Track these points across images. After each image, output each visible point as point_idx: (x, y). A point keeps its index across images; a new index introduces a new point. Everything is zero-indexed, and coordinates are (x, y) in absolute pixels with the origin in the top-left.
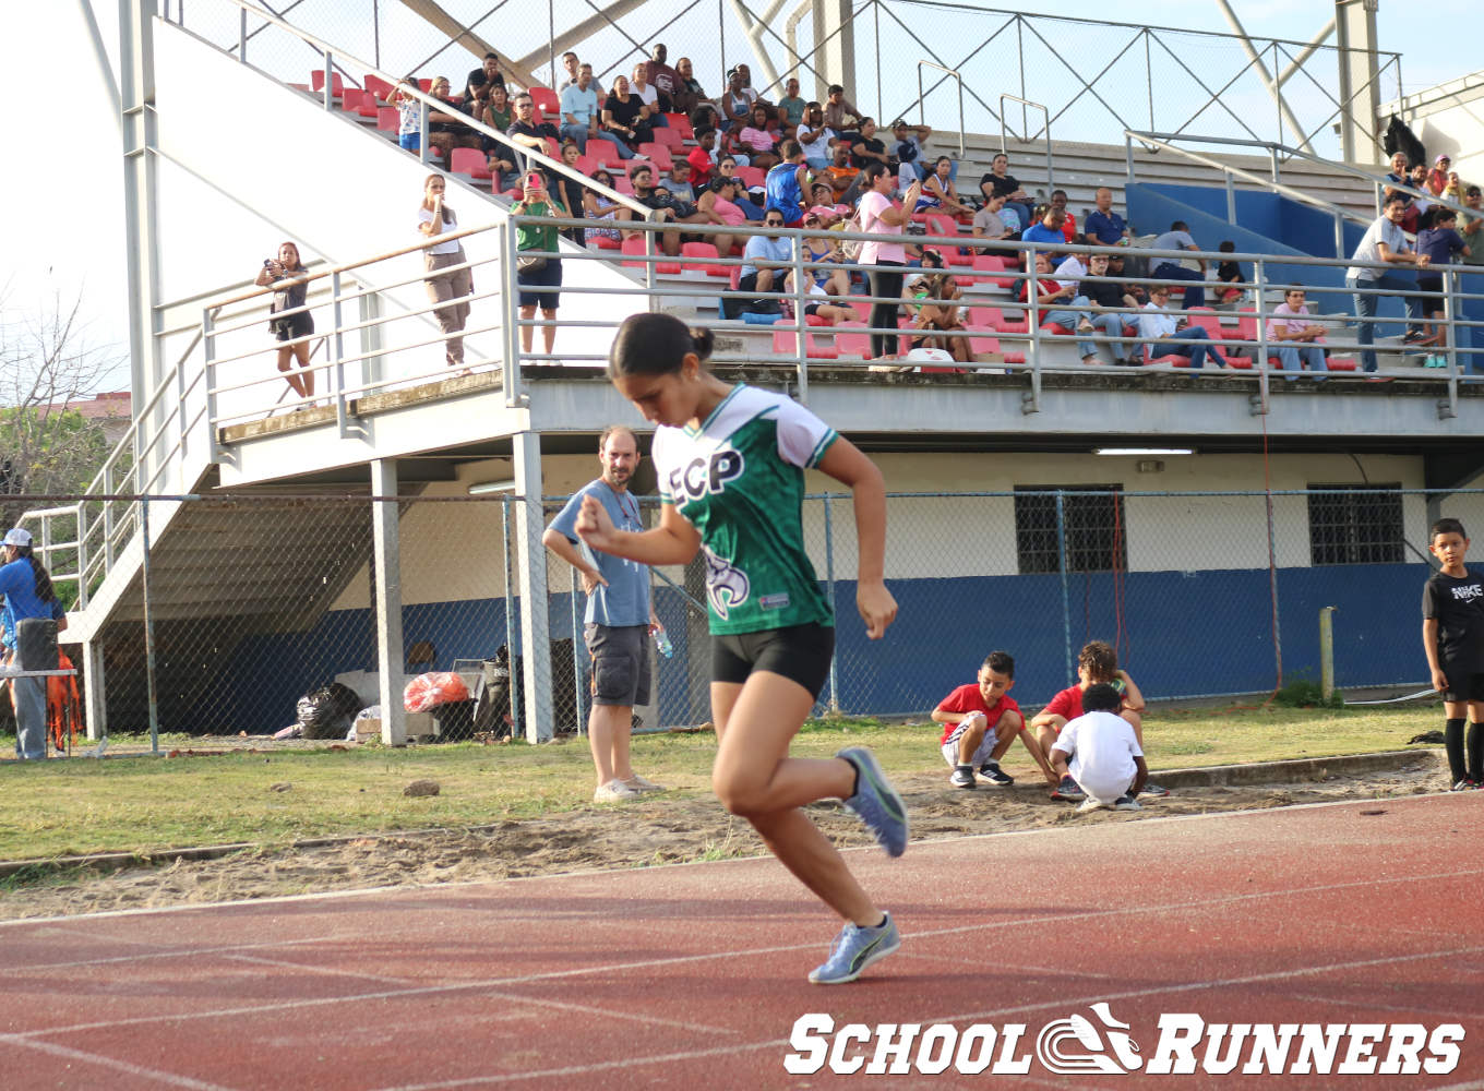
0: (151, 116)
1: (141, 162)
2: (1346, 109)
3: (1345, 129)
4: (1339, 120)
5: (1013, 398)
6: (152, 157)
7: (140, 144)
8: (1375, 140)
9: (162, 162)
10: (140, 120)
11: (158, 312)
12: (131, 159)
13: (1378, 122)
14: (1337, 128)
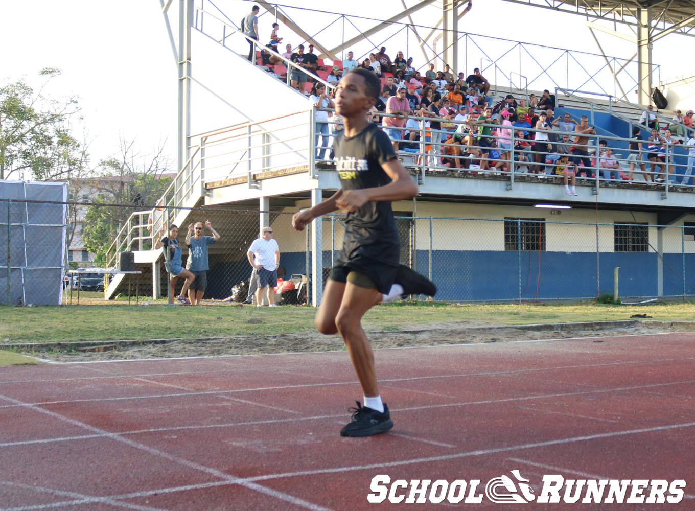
0: (189, 64)
1: (185, 81)
2: (640, 84)
3: (639, 92)
4: (637, 88)
5: (503, 184)
6: (189, 80)
7: (185, 75)
8: (650, 97)
9: (192, 82)
10: (185, 65)
11: (189, 139)
12: (181, 80)
13: (651, 89)
14: (636, 91)
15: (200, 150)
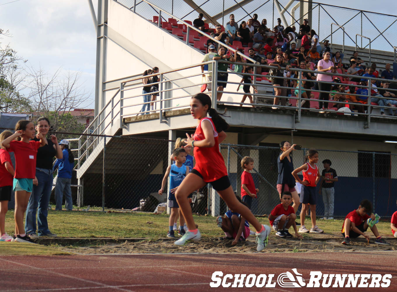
0: (106, 27)
1: (102, 40)
5: (361, 124)
6: (105, 39)
7: (102, 34)
9: (109, 41)
10: (102, 28)
11: (104, 84)
12: (99, 39)
15: (120, 92)
